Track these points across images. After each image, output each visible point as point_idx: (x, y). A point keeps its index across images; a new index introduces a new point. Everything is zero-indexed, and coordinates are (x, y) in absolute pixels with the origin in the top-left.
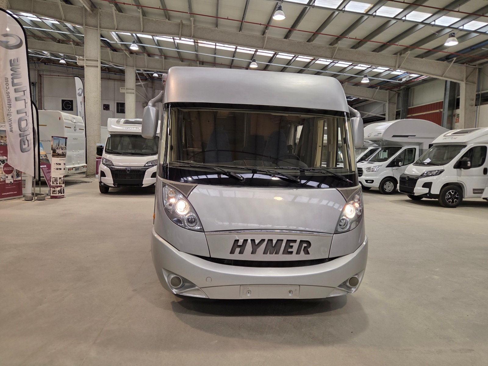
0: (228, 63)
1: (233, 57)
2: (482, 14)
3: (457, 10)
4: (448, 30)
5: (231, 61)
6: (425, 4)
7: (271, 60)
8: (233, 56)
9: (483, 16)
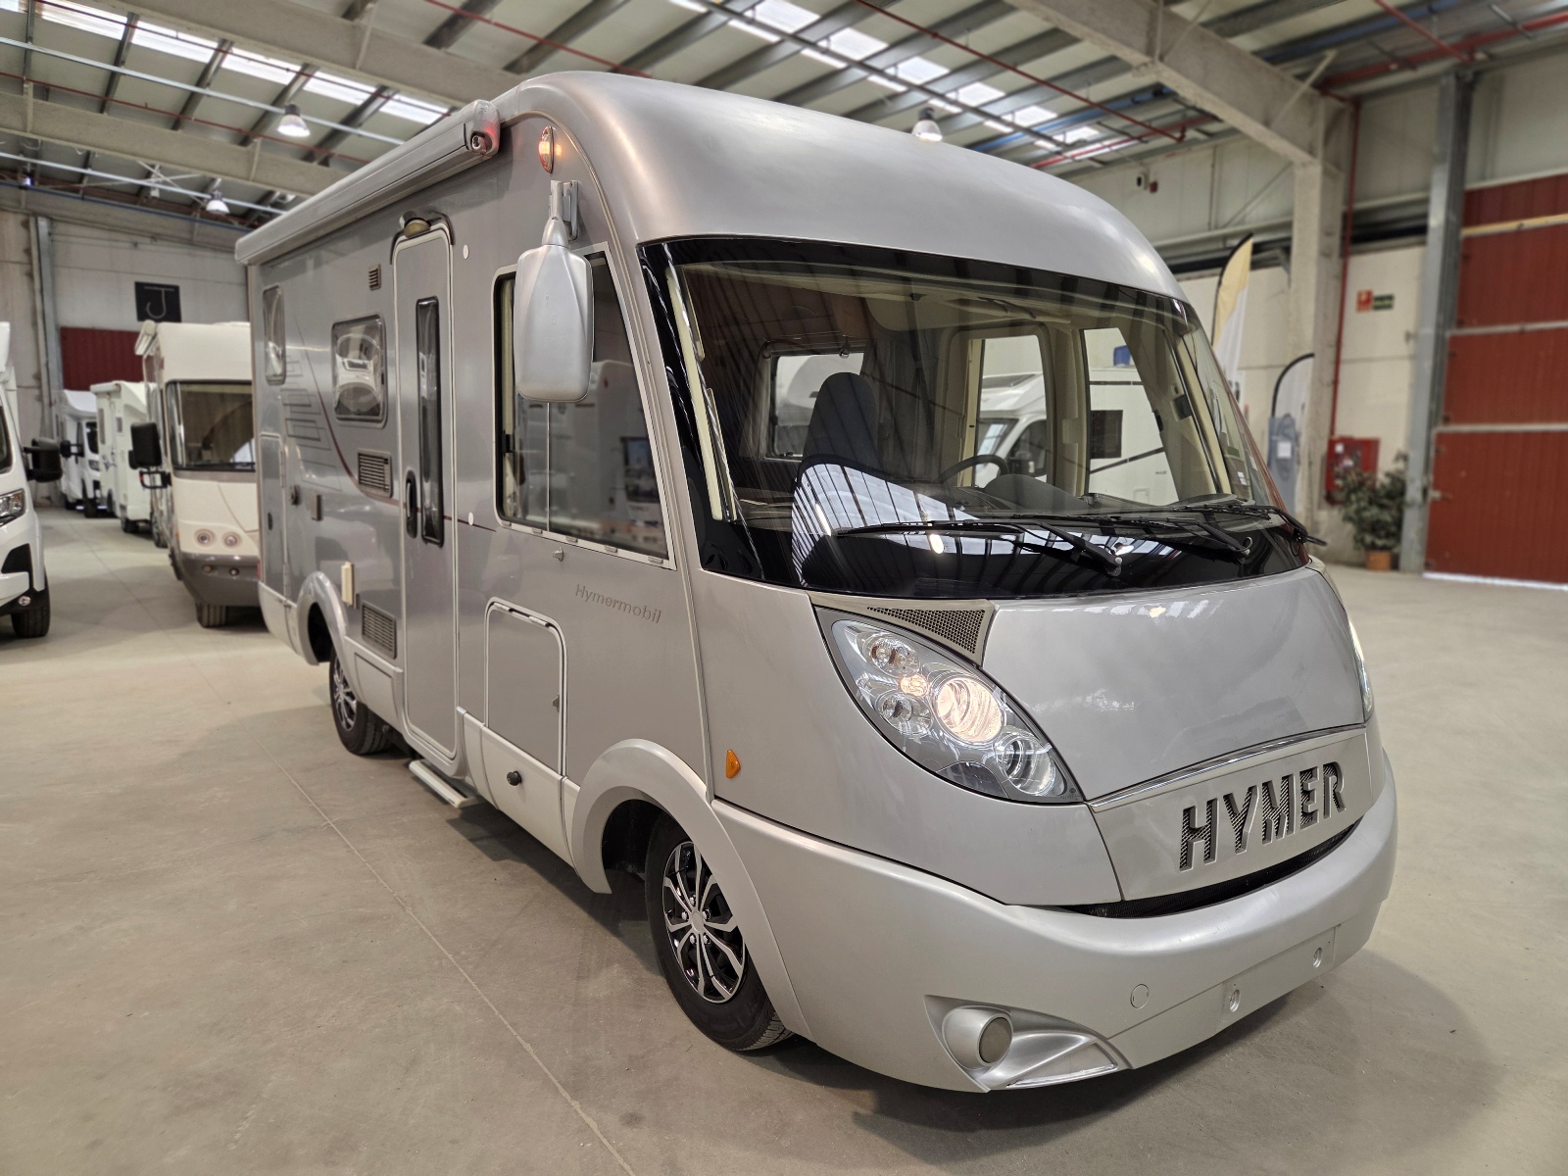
0: (170, 104)
1: (199, 84)
2: (1010, 64)
3: (961, 40)
4: (918, 97)
5: (187, 96)
6: (891, 9)
7: (354, 116)
8: (196, 79)
9: (1014, 69)
